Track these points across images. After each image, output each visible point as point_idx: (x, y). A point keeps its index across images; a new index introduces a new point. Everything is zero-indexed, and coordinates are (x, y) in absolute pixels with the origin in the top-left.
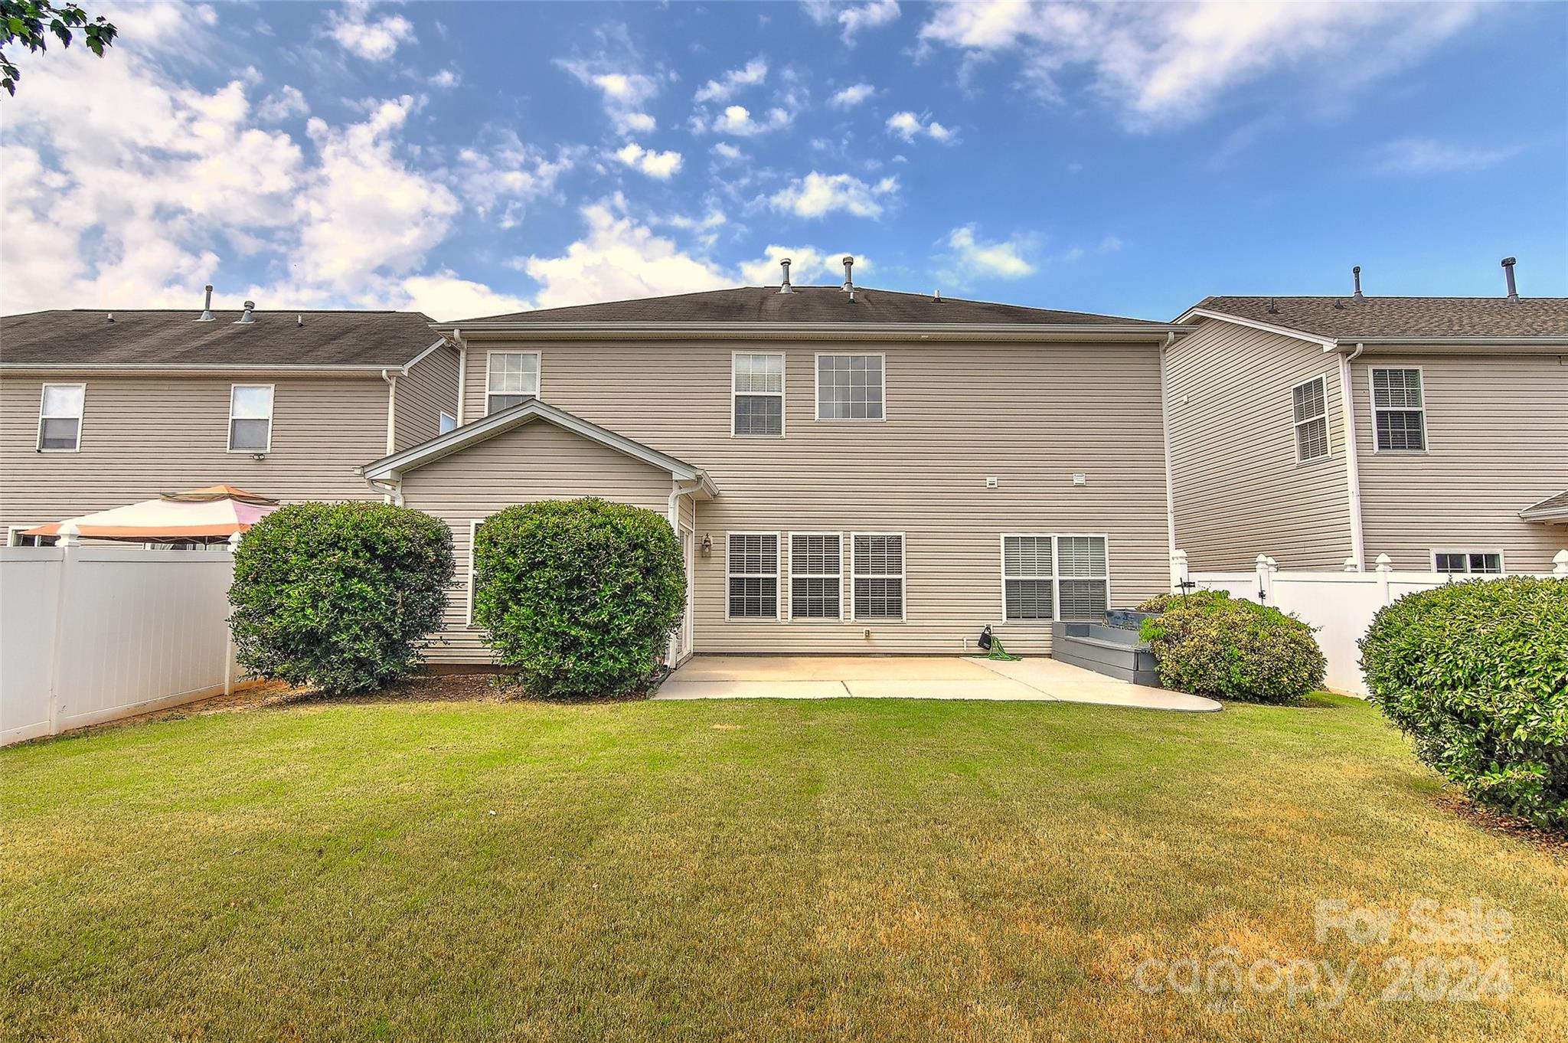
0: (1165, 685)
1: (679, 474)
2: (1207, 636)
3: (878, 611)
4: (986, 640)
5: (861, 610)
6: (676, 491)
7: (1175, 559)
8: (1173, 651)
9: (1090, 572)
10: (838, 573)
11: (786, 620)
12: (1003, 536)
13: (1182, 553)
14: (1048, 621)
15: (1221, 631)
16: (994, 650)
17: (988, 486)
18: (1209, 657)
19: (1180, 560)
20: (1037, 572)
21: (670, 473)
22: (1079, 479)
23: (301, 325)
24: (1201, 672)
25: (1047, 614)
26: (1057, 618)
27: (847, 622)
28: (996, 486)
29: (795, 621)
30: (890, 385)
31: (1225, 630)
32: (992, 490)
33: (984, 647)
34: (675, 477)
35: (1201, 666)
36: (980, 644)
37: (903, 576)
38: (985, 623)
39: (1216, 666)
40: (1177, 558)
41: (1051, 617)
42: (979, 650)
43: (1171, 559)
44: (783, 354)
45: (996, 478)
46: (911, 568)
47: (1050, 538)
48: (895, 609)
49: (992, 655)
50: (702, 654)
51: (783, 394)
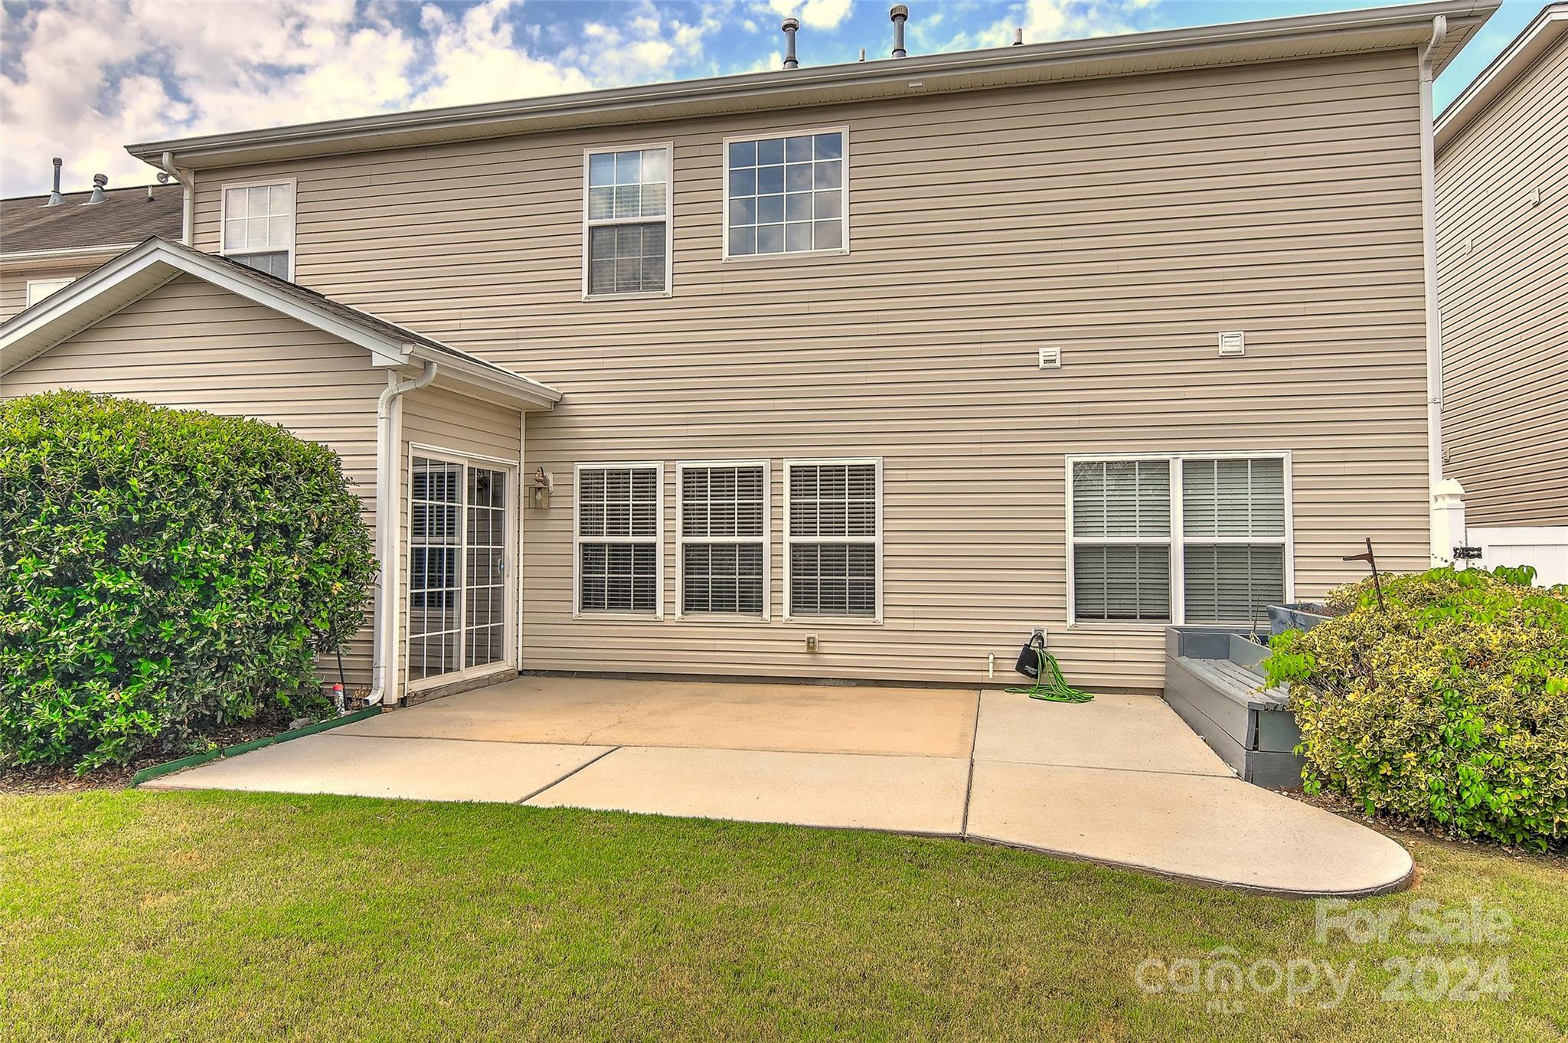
0: (1307, 790)
1: (385, 355)
2: (1408, 680)
3: (833, 603)
4: (1030, 660)
5: (802, 599)
6: (393, 386)
7: (1440, 500)
8: (1325, 713)
9: (1250, 528)
10: (760, 533)
11: (671, 617)
12: (1069, 462)
13: (1455, 486)
14: (1159, 626)
15: (1445, 671)
16: (1047, 678)
17: (1042, 364)
18: (1407, 735)
19: (1448, 502)
20: (1138, 529)
21: (368, 354)
22: (1231, 343)
23: (152, 199)
24: (1385, 769)
25: (1160, 610)
26: (1179, 618)
27: (777, 622)
28: (1058, 364)
29: (688, 618)
30: (858, 184)
31: (1456, 670)
32: (1050, 370)
33: (1026, 673)
34: (377, 361)
35: (1388, 757)
36: (1020, 668)
37: (877, 539)
38: (1032, 627)
39: (1423, 758)
40: (1443, 496)
41: (1167, 617)
42: (1016, 677)
43: (1432, 500)
44: (669, 145)
45: (1058, 349)
46: (892, 524)
47: (1168, 462)
48: (863, 601)
49: (1041, 687)
50: (537, 673)
51: (667, 218)
